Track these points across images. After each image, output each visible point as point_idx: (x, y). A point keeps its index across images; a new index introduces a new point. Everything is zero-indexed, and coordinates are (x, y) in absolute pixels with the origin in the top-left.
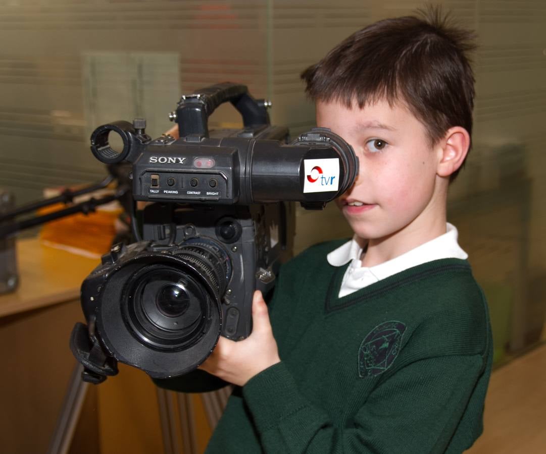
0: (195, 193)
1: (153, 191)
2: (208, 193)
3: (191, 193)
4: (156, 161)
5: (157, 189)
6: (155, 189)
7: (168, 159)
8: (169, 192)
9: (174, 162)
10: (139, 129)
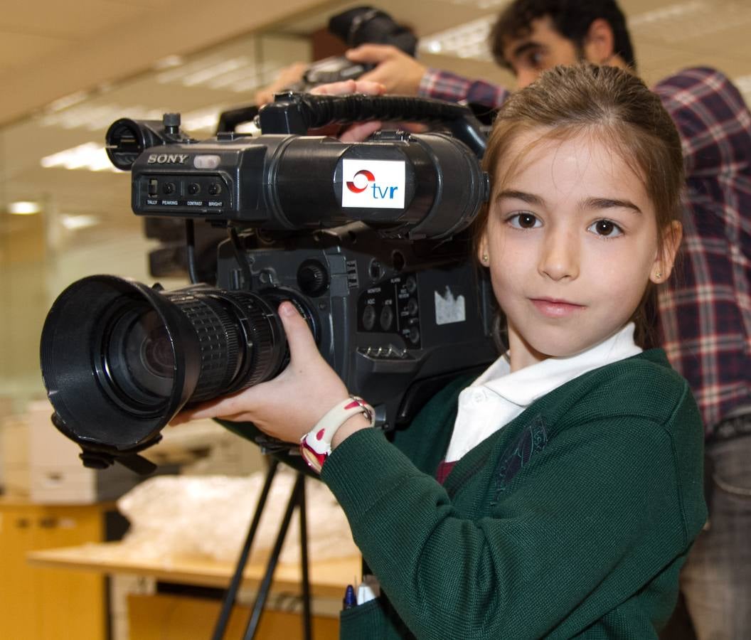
0: (196, 203)
1: (150, 202)
2: (210, 204)
3: (192, 203)
4: (155, 160)
5: (155, 199)
6: (153, 199)
7: (168, 158)
8: (169, 203)
9: (174, 160)
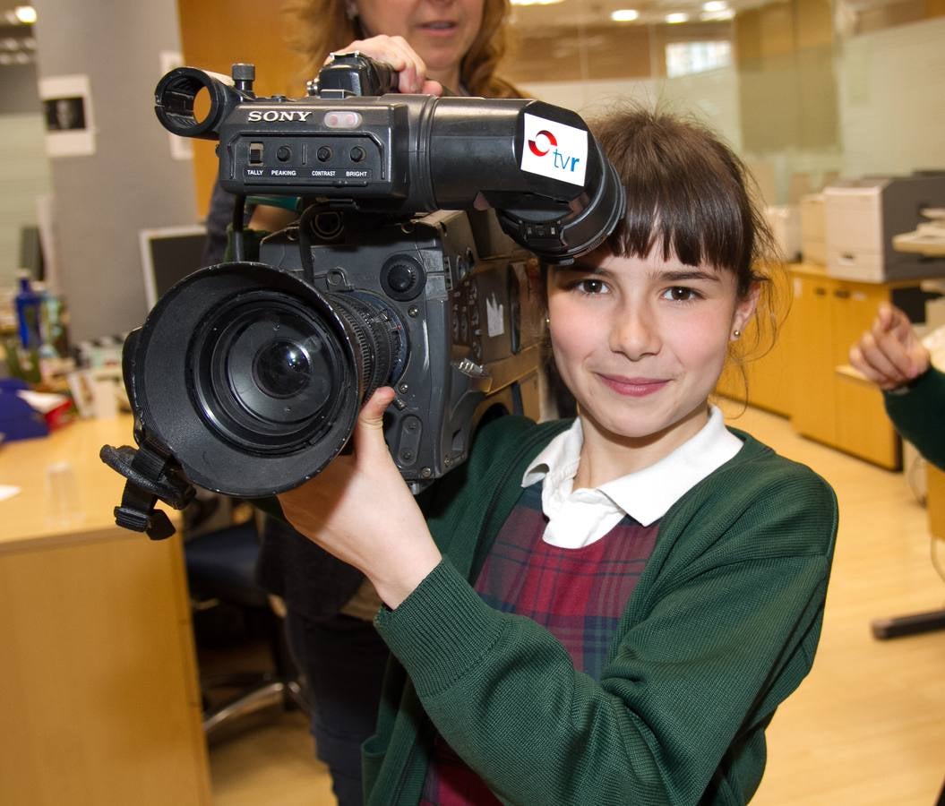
0: (325, 173)
2: (348, 174)
3: (319, 173)
4: (260, 118)
5: (260, 168)
6: (255, 169)
7: (280, 115)
9: (290, 119)
10: (242, 80)
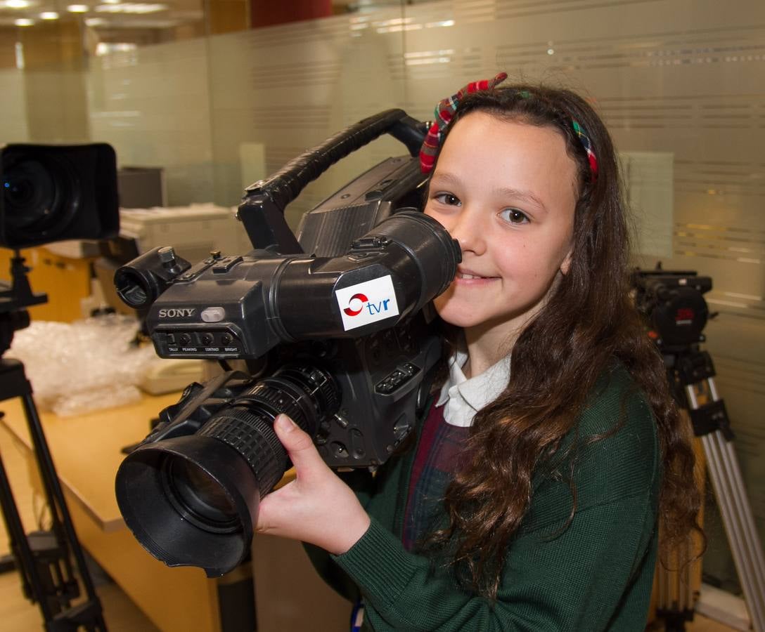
0: (215, 350)
1: (172, 349)
2: (227, 349)
3: (210, 349)
4: (165, 314)
5: (175, 347)
6: (173, 347)
7: (176, 312)
8: (189, 350)
9: (183, 315)
